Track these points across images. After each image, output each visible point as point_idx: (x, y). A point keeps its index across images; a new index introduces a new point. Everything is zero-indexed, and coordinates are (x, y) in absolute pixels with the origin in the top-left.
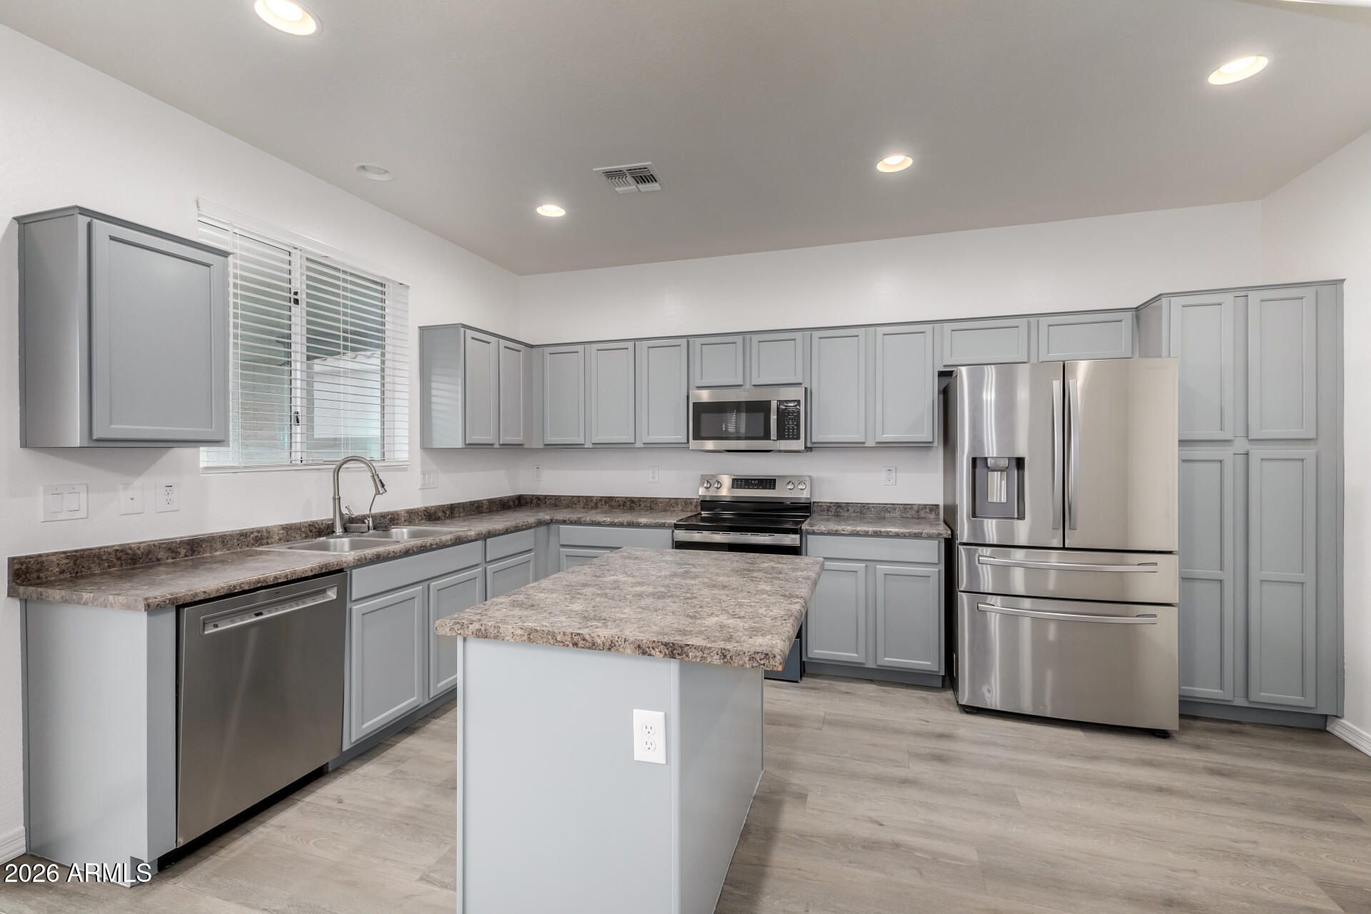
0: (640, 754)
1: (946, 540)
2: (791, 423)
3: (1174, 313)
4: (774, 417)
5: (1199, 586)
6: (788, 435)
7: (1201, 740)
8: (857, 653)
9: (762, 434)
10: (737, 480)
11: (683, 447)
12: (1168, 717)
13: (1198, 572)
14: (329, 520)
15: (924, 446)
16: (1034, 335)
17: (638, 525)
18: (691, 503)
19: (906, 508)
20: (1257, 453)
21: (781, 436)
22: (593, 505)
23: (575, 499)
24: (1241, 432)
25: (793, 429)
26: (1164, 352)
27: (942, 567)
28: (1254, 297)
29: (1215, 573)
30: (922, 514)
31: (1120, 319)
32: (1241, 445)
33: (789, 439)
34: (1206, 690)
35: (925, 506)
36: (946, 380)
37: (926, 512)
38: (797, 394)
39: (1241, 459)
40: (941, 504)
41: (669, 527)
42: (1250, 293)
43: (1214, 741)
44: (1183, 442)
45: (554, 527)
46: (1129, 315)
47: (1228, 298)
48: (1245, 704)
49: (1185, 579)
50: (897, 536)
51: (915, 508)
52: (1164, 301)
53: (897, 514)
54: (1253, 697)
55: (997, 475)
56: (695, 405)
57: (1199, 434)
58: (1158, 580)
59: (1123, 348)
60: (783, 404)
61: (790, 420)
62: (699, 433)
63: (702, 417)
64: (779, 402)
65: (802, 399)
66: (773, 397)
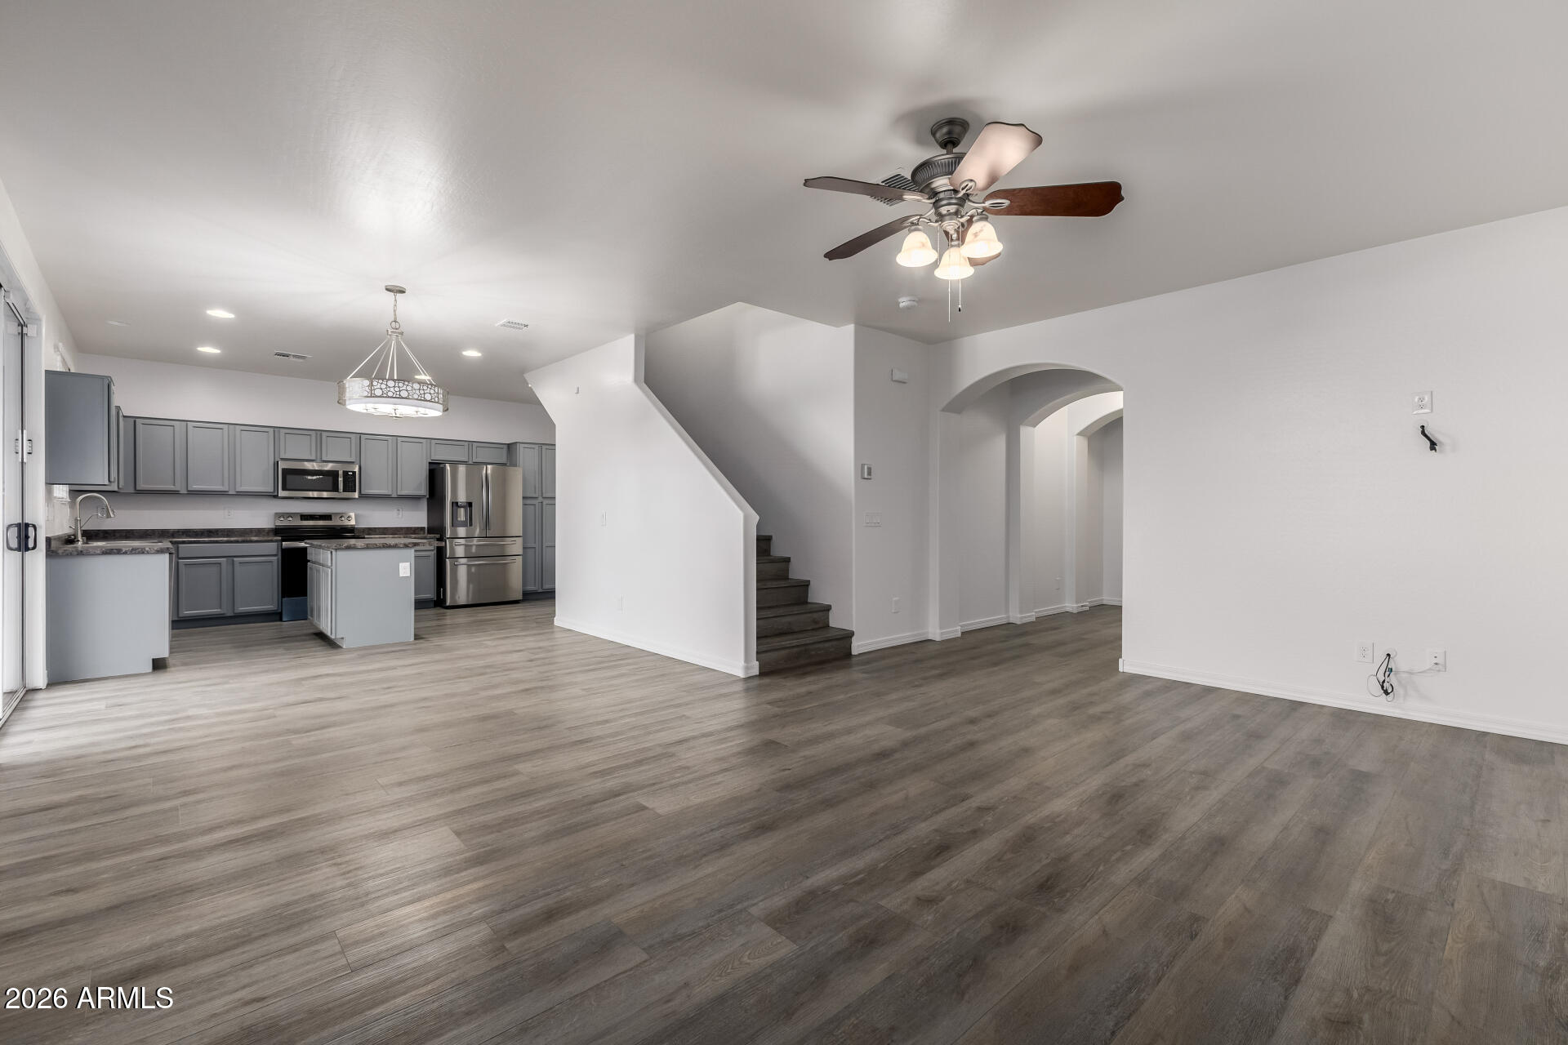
1: (437, 538)
3: (521, 449)
4: (341, 479)
5: (528, 550)
6: (349, 490)
7: (529, 602)
9: (332, 489)
10: (304, 516)
11: (270, 495)
12: (521, 598)
13: (529, 545)
15: (415, 498)
16: (470, 450)
20: (545, 502)
21: (345, 491)
24: (540, 495)
25: (352, 487)
26: (518, 465)
28: (544, 447)
29: (533, 545)
32: (540, 499)
33: (349, 492)
34: (531, 588)
35: (418, 528)
36: (434, 467)
39: (539, 504)
40: (426, 526)
41: (276, 541)
42: (540, 446)
44: (524, 498)
46: (506, 447)
47: (536, 447)
49: (525, 548)
51: (411, 529)
52: (517, 444)
54: (544, 587)
55: (462, 510)
56: (283, 470)
57: (529, 495)
58: (516, 547)
59: (504, 460)
60: (345, 473)
61: (350, 482)
62: (288, 487)
63: (289, 477)
64: (344, 472)
65: (357, 470)
66: (341, 469)
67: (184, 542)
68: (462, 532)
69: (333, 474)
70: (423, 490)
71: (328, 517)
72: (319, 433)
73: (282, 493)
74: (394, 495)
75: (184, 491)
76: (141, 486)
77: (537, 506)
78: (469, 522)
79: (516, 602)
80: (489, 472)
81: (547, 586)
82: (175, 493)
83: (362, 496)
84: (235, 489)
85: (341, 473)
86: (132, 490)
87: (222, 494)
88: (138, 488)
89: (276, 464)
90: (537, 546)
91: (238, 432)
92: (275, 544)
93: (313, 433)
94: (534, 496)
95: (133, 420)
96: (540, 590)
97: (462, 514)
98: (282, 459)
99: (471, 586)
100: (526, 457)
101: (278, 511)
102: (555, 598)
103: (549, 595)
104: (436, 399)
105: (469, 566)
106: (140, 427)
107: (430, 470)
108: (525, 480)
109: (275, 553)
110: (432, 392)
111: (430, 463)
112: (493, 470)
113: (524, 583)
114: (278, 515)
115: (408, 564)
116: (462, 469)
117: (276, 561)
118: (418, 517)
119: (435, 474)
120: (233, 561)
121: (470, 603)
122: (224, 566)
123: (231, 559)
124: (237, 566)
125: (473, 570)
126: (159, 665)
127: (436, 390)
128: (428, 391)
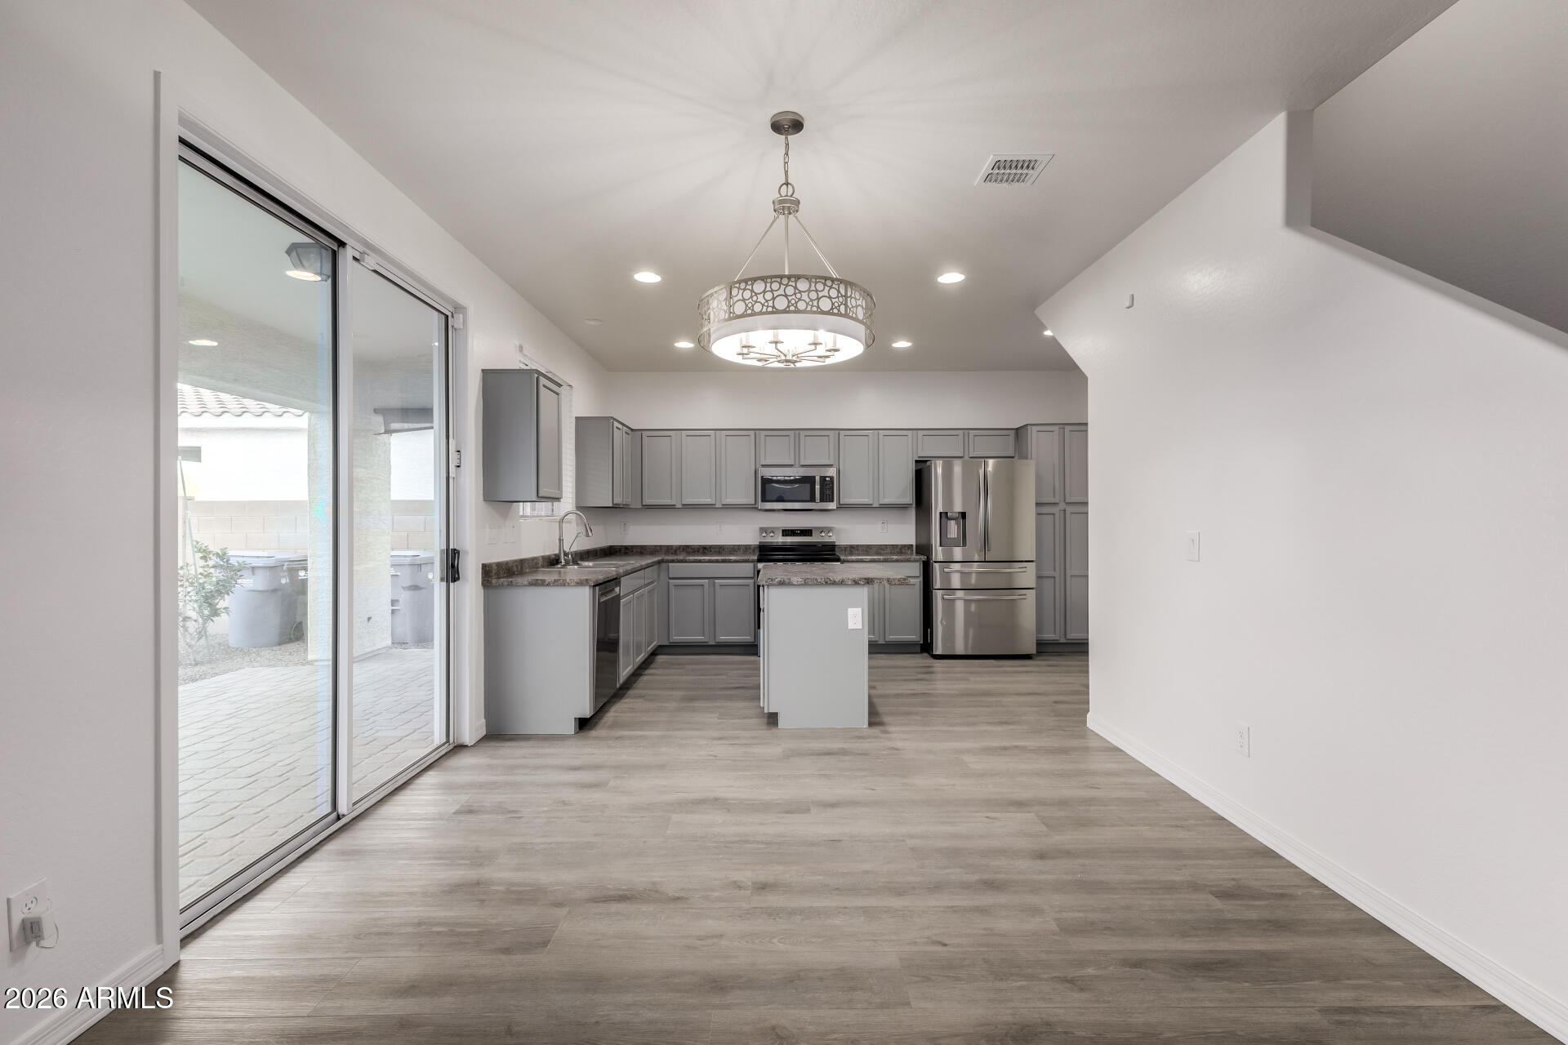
0: (851, 626)
1: (924, 562)
3: (1033, 433)
4: (818, 487)
5: (1044, 580)
6: (827, 499)
7: (1046, 658)
8: (874, 635)
9: (808, 498)
10: (786, 530)
11: (753, 508)
12: (1033, 650)
13: (1044, 572)
14: (555, 555)
15: (903, 507)
16: (967, 441)
17: (729, 561)
18: (750, 548)
19: (894, 547)
21: (822, 500)
24: (1063, 499)
25: (830, 494)
26: (1029, 457)
27: (921, 579)
28: (1068, 428)
29: (1051, 573)
30: (905, 549)
32: (1062, 506)
33: (826, 501)
34: (1049, 636)
35: (906, 545)
36: (921, 466)
37: (908, 549)
38: (832, 472)
39: (1062, 513)
40: (914, 544)
41: (752, 561)
42: (1066, 427)
43: (1051, 658)
44: (1037, 505)
45: (664, 565)
46: (1014, 431)
47: (1056, 428)
48: (1065, 641)
49: (1039, 577)
50: (897, 561)
51: (899, 546)
52: (1029, 427)
53: (888, 550)
54: (1068, 637)
55: (953, 522)
56: (762, 479)
57: (1044, 500)
58: (1026, 576)
59: (1010, 453)
60: (823, 479)
61: (827, 489)
62: (767, 498)
63: (767, 487)
64: (821, 477)
65: (835, 475)
66: (817, 474)
67: (673, 561)
68: (958, 554)
69: (810, 480)
70: (909, 498)
71: (807, 532)
72: (797, 432)
73: (760, 505)
74: (877, 505)
75: (678, 505)
76: (648, 501)
77: (1057, 515)
78: (963, 540)
79: (1028, 657)
80: (990, 468)
81: (1074, 635)
82: (671, 507)
83: (842, 507)
84: (721, 501)
85: (818, 479)
88: (644, 504)
89: (755, 473)
90: (1057, 574)
92: (752, 564)
93: (791, 433)
94: (1052, 500)
95: (640, 432)
96: (1063, 640)
97: (953, 529)
98: (763, 466)
99: (971, 632)
100: (1041, 445)
101: (762, 526)
102: (1087, 652)
103: (1078, 649)
104: (842, 308)
105: (967, 602)
106: (645, 439)
107: (916, 471)
108: (1039, 479)
109: (750, 576)
110: (834, 293)
111: (916, 461)
112: (996, 467)
113: (1040, 627)
114: (763, 530)
115: (860, 609)
116: (958, 468)
118: (904, 532)
119: (921, 475)
120: (714, 583)
121: (970, 653)
122: (706, 586)
123: (713, 579)
124: (717, 586)
125: (973, 607)
126: (583, 724)
127: (843, 291)
128: (825, 293)
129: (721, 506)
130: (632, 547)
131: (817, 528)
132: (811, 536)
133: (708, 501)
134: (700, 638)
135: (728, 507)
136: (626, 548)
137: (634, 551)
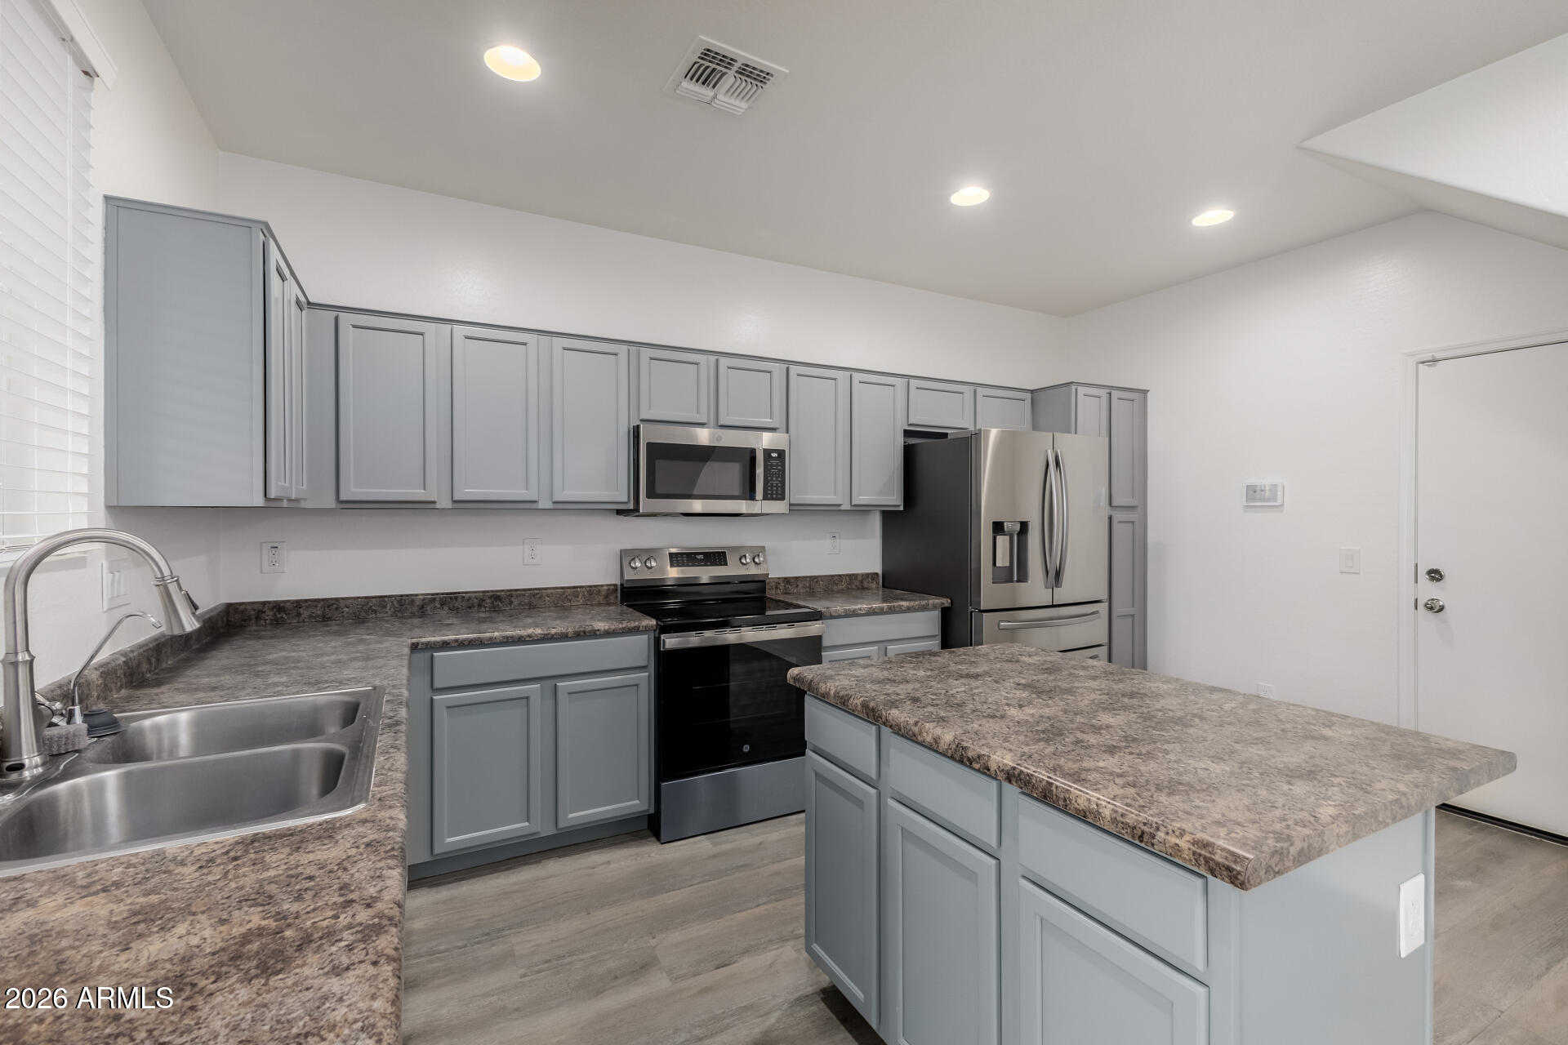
2: (774, 479)
4: (760, 470)
6: (772, 494)
9: (737, 493)
10: (680, 554)
22: (415, 609)
23: (374, 600)
25: (777, 487)
30: (866, 585)
31: (1023, 398)
35: (868, 575)
37: (869, 582)
41: (646, 630)
50: (909, 610)
51: (860, 578)
53: (843, 586)
56: (650, 445)
61: (777, 475)
62: (658, 490)
63: (660, 464)
64: (765, 451)
66: (759, 446)
69: (748, 457)
70: (896, 494)
71: (716, 557)
73: (646, 504)
74: (846, 506)
75: (444, 503)
76: (353, 490)
82: (423, 507)
83: (793, 510)
84: (550, 495)
85: (758, 454)
86: (330, 503)
87: (522, 507)
88: (343, 497)
89: (636, 431)
91: (558, 350)
92: (645, 637)
95: (332, 314)
98: (648, 420)
101: (629, 546)
106: (348, 335)
107: (907, 448)
109: (643, 664)
111: (907, 434)
114: (627, 556)
117: (644, 679)
118: (866, 553)
120: (554, 688)
122: (536, 703)
123: (551, 683)
124: (562, 697)
129: (550, 506)
130: (298, 604)
131: (735, 549)
132: (726, 564)
133: (518, 493)
134: (516, 827)
135: (564, 508)
136: (279, 607)
137: (305, 613)
